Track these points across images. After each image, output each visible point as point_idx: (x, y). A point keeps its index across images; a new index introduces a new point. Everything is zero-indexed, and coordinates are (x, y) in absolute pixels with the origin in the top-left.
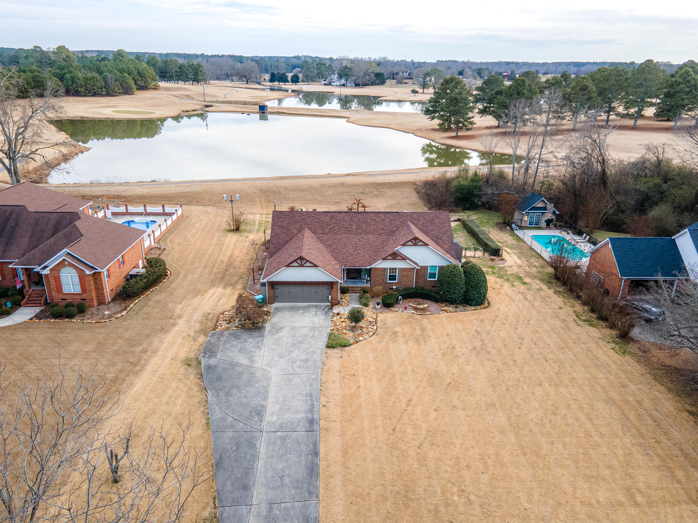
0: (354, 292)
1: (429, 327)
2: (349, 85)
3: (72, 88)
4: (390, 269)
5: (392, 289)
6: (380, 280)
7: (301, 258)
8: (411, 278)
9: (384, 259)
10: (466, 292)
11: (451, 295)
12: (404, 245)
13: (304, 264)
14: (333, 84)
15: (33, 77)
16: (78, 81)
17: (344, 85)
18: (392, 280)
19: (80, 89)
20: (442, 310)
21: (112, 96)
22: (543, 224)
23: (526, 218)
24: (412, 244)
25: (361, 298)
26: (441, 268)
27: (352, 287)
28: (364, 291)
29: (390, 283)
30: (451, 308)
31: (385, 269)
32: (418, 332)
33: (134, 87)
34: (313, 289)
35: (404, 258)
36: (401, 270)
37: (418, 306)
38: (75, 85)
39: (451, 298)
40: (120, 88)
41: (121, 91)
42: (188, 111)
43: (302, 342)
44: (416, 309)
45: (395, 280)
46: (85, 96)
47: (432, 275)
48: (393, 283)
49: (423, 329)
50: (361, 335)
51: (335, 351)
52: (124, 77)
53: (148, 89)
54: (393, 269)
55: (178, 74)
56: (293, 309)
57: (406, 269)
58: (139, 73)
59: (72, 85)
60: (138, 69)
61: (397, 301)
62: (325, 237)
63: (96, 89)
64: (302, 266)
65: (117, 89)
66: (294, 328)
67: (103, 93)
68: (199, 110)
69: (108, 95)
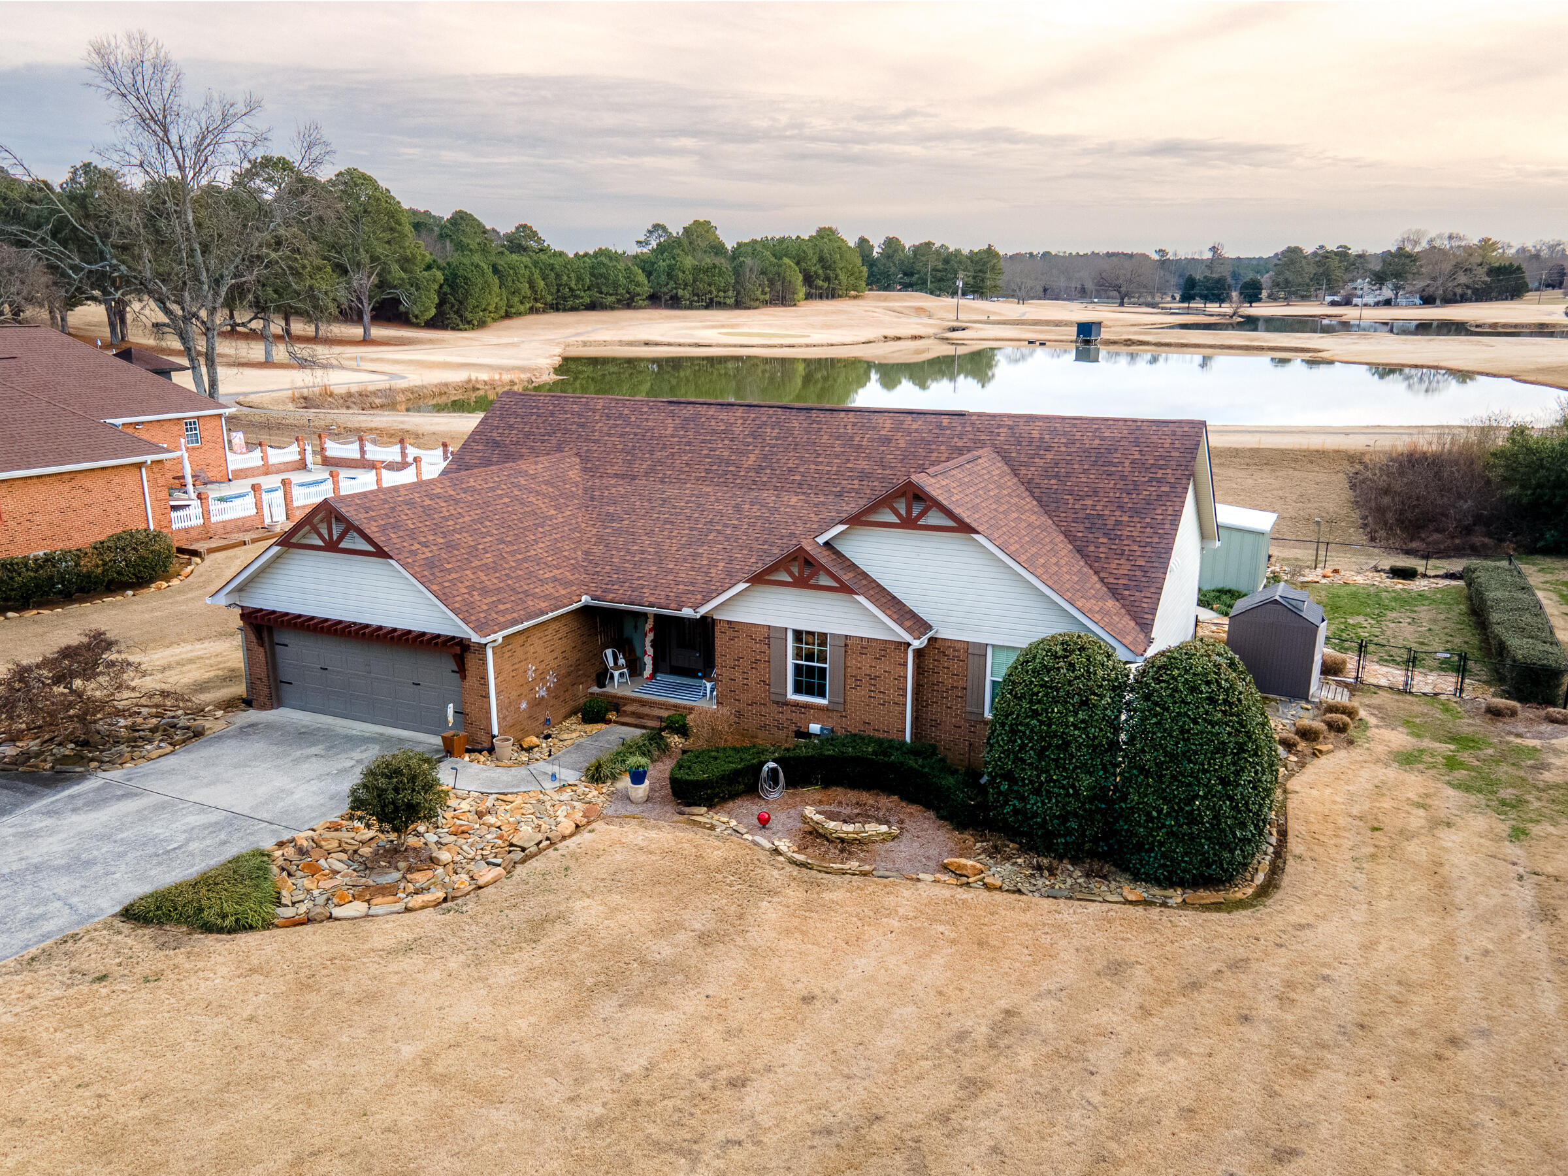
0: (639, 720)
3: (665, 289)
4: (798, 635)
5: (808, 735)
6: (752, 683)
7: (328, 512)
8: (893, 694)
9: (758, 579)
11: (1023, 799)
12: (858, 519)
15: (593, 267)
16: (681, 274)
18: (810, 692)
19: (680, 292)
20: (947, 869)
21: (749, 308)
24: (894, 519)
27: (643, 703)
29: (796, 705)
33: (802, 291)
34: (403, 665)
35: (845, 585)
36: (845, 645)
38: (672, 284)
39: (1023, 812)
40: (767, 289)
41: (767, 297)
42: (899, 338)
44: (813, 836)
45: (821, 693)
46: (690, 307)
48: (807, 706)
52: (780, 266)
53: (840, 296)
54: (810, 636)
55: (939, 274)
58: (820, 260)
59: (667, 284)
63: (715, 293)
64: (333, 546)
65: (759, 293)
67: (728, 301)
68: (929, 337)
69: (738, 305)
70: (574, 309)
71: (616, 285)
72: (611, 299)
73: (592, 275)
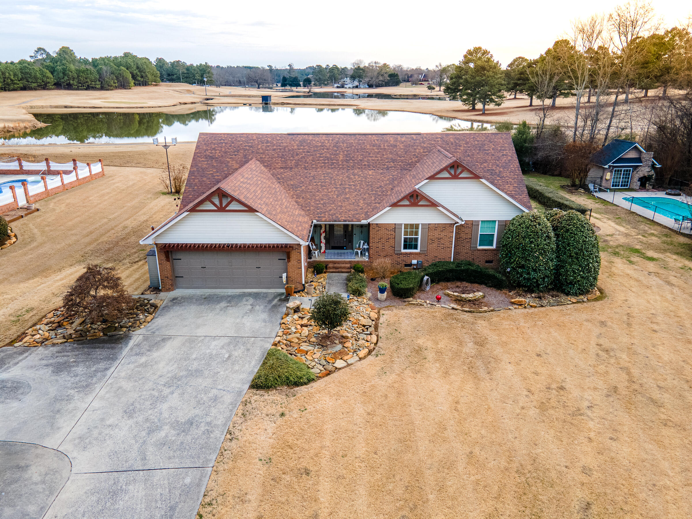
0: (337, 270)
1: (493, 337)
2: (362, 86)
3: (63, 80)
4: (406, 225)
5: (410, 265)
6: (386, 248)
7: (222, 194)
8: (447, 244)
9: (395, 205)
10: (557, 268)
11: (529, 274)
12: (432, 178)
13: (227, 205)
14: (346, 86)
15: (21, 69)
16: (70, 73)
17: (357, 86)
18: (410, 248)
19: (71, 82)
20: (513, 303)
21: (108, 90)
22: (636, 184)
23: (608, 176)
24: (449, 175)
25: (349, 280)
26: (504, 225)
27: (334, 263)
28: (358, 269)
29: (406, 254)
30: (528, 300)
31: (395, 227)
32: (470, 348)
33: (132, 82)
34: (251, 260)
35: (433, 204)
36: (429, 227)
37: (463, 296)
38: (66, 78)
39: (529, 279)
40: (116, 81)
41: (117, 85)
43: (198, 373)
44: (458, 301)
45: (416, 247)
46: (78, 89)
47: (487, 239)
48: (411, 254)
49: (480, 343)
50: (340, 355)
52: (120, 70)
53: (149, 85)
54: (412, 226)
55: (185, 75)
57: (436, 227)
58: (138, 68)
59: (63, 78)
60: (137, 64)
61: (420, 287)
63: (90, 83)
64: (221, 209)
65: (112, 83)
66: (192, 341)
67: (97, 86)
68: (198, 103)
69: (102, 88)
70: (14, 90)
71: (36, 78)
72: (34, 85)
73: (22, 73)
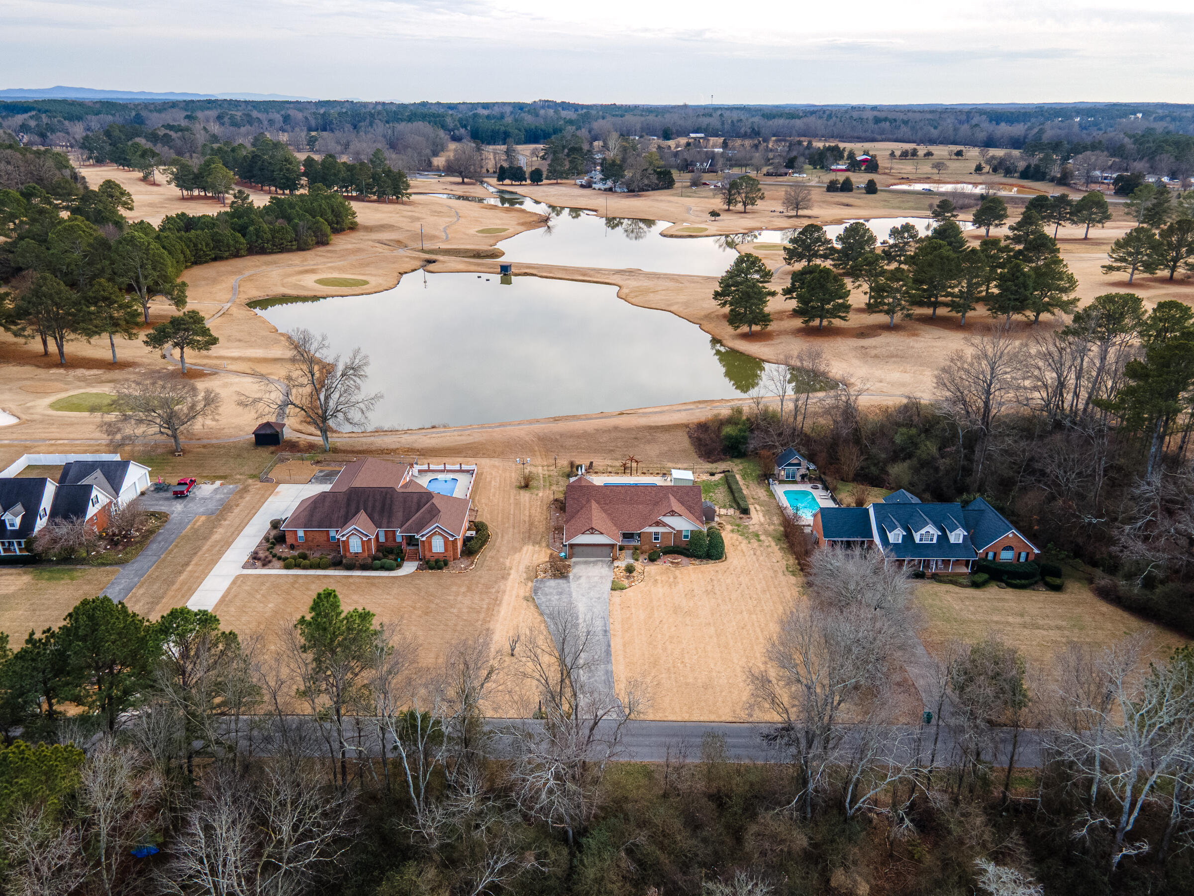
0: (629, 549)
1: (679, 576)
2: (618, 190)
3: (256, 244)
5: (656, 547)
6: (647, 540)
7: (592, 528)
8: (671, 539)
10: (708, 551)
11: (698, 552)
13: (594, 532)
14: (594, 186)
16: (264, 235)
17: (610, 189)
18: (656, 541)
19: (265, 245)
20: (691, 563)
21: (305, 250)
22: (799, 479)
23: (782, 473)
24: (671, 515)
25: (633, 554)
26: (692, 531)
27: (627, 546)
28: (636, 548)
29: (655, 543)
30: (697, 562)
31: (651, 533)
32: (672, 580)
33: (330, 232)
34: (600, 548)
35: (665, 525)
36: (663, 533)
37: (674, 560)
39: (698, 554)
40: (313, 237)
41: (314, 242)
43: (595, 586)
44: (672, 563)
45: (659, 540)
47: (686, 537)
49: (675, 578)
50: (633, 581)
51: (617, 592)
52: (317, 222)
54: (657, 532)
56: (586, 563)
57: (666, 533)
61: (659, 557)
62: (607, 507)
63: (285, 243)
64: (592, 533)
65: (310, 240)
66: (588, 577)
67: (294, 247)
69: (299, 249)
71: (228, 246)
72: (227, 254)
